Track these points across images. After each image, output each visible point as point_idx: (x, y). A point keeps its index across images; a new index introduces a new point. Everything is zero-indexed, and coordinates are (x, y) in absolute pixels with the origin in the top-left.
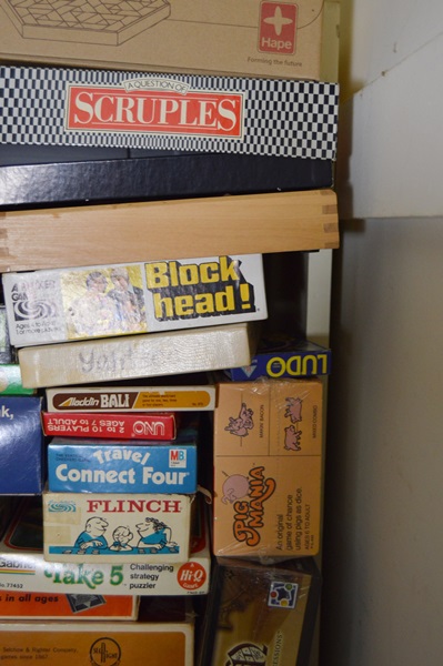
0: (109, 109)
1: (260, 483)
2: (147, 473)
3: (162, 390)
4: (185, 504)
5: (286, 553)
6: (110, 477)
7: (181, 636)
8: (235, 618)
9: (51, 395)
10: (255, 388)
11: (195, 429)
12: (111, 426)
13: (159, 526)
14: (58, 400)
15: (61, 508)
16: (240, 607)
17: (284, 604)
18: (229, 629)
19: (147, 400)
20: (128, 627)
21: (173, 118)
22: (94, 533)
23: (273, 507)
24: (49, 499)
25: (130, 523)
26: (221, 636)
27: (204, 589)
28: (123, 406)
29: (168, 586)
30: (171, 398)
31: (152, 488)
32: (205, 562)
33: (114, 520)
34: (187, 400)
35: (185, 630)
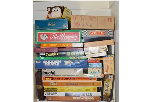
0: (93, 33)
1: (108, 67)
2: (98, 66)
3: (98, 58)
4: (101, 69)
5: (111, 74)
6: (94, 66)
7: (101, 82)
8: (106, 79)
9: (88, 59)
10: (107, 58)
11: (102, 62)
12: (94, 62)
13: (99, 71)
14: (89, 59)
15: (90, 69)
16: (107, 79)
17: (111, 78)
18: (106, 81)
19: (97, 59)
20: (96, 81)
21: (99, 34)
22: (93, 71)
23: (109, 69)
24: (89, 68)
25: (96, 70)
26: (105, 81)
27: (103, 77)
28: (95, 60)
29: (100, 77)
30: (99, 59)
31: (98, 67)
32: (103, 74)
33: (95, 70)
34: (101, 59)
35: (101, 81)
